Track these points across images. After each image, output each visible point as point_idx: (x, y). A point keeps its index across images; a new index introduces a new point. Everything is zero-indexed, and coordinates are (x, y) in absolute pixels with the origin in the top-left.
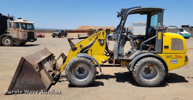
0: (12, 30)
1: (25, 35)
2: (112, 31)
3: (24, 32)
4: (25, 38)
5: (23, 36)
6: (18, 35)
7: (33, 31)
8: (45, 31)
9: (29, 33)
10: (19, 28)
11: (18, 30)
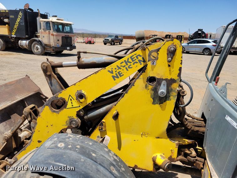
0: (42, 33)
1: (58, 40)
2: (186, 39)
3: (56, 35)
4: (58, 45)
5: (55, 42)
6: (49, 41)
7: (70, 35)
8: (95, 36)
9: (65, 38)
10: (50, 30)
11: (49, 33)
